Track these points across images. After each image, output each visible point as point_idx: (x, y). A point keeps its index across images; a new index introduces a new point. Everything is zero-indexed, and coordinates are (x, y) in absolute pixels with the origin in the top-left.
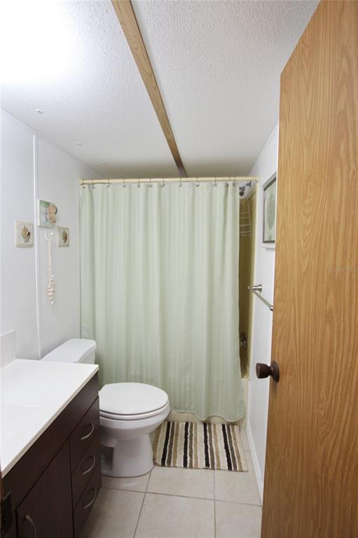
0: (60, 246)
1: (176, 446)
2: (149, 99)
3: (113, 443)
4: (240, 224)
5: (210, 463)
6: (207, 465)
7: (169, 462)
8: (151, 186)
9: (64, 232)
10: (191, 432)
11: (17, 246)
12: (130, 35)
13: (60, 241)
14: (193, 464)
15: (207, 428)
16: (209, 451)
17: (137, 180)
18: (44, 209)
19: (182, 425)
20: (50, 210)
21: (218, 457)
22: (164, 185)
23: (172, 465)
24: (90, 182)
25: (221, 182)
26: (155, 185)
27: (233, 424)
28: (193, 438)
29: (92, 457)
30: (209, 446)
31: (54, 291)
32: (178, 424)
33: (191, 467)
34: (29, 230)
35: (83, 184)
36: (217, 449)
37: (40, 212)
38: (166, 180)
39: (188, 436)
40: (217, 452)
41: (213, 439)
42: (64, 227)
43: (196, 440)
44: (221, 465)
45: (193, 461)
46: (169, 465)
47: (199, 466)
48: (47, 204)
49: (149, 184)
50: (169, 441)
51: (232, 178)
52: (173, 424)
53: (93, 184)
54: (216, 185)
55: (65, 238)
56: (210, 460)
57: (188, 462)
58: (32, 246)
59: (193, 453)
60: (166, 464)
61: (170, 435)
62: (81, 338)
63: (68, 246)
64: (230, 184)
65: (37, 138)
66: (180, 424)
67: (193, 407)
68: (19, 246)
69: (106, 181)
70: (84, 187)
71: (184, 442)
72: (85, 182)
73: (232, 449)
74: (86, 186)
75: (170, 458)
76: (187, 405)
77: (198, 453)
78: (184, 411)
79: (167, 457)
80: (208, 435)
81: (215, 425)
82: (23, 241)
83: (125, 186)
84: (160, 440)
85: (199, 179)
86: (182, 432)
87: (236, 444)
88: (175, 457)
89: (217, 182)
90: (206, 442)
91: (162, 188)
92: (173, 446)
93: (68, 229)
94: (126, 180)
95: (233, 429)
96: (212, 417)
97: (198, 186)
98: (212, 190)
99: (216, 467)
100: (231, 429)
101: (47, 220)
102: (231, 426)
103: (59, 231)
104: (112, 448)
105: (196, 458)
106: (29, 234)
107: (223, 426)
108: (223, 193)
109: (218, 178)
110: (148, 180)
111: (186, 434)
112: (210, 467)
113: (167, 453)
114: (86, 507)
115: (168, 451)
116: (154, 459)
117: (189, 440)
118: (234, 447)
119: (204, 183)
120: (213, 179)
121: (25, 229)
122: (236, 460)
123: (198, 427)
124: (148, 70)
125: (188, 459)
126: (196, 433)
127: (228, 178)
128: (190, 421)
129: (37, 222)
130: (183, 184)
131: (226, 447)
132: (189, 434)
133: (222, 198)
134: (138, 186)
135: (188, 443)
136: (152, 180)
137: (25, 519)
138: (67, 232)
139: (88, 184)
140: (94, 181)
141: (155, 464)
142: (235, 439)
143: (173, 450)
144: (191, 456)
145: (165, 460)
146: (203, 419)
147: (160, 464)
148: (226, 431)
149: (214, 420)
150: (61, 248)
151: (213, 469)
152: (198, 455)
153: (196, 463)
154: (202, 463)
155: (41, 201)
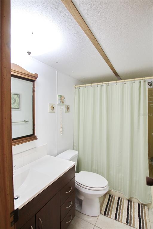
0: (65, 112)
1: (112, 208)
2: (96, 49)
3: (82, 198)
4: (149, 100)
5: (129, 222)
6: (127, 222)
7: (108, 214)
8: (103, 86)
9: (67, 107)
10: (121, 203)
11: (49, 113)
12: (82, 26)
13: (66, 110)
14: (120, 219)
15: (130, 203)
16: (129, 215)
17: (97, 84)
18: (59, 98)
19: (117, 198)
20: (62, 99)
21: (134, 220)
22: (109, 85)
23: (109, 216)
24: (78, 86)
25: (137, 81)
26: (105, 85)
27: (145, 205)
28: (122, 206)
29: (70, 202)
30: (129, 213)
31: (62, 130)
32: (114, 197)
33: (118, 220)
34: (54, 106)
35: (76, 87)
36: (134, 215)
37: (58, 99)
38: (109, 82)
39: (119, 204)
40: (134, 217)
41: (132, 210)
42: (67, 104)
43: (123, 207)
44: (135, 225)
45: (120, 218)
46: (107, 216)
47: (123, 222)
48: (61, 96)
49: (102, 85)
50: (109, 204)
51: (144, 78)
52: (112, 196)
53: (79, 87)
54: (134, 82)
55: (68, 109)
56: (129, 220)
57: (117, 218)
58: (54, 112)
59: (121, 214)
60: (106, 215)
61: (110, 201)
62: (73, 150)
63: (69, 112)
64: (142, 81)
65: (58, 72)
66: (116, 197)
67: (122, 190)
68: (50, 112)
69: (85, 85)
70: (76, 89)
71: (116, 207)
72: (76, 86)
73: (142, 218)
74: (77, 88)
75: (108, 213)
76: (119, 189)
77: (123, 214)
78: (118, 191)
79: (107, 212)
80: (130, 207)
81: (134, 203)
82: (51, 111)
83: (92, 87)
84: (104, 202)
85: (126, 80)
86: (116, 201)
87: (145, 216)
88: (111, 213)
89: (135, 81)
90: (128, 210)
91: (108, 86)
92: (111, 207)
93: (69, 105)
94: (92, 84)
95: (144, 208)
96: (132, 198)
97: (125, 84)
98: (132, 85)
99: (132, 225)
100: (143, 207)
101: (61, 102)
102: (143, 206)
103: (65, 106)
104: (82, 200)
105: (122, 217)
106: (53, 108)
107: (139, 204)
108: (138, 86)
109: (135, 79)
110: (102, 83)
111: (118, 203)
112: (129, 224)
113: (107, 210)
114: (67, 223)
115: (108, 209)
116: (101, 211)
117: (119, 206)
118: (144, 217)
119: (128, 82)
120: (133, 79)
121: (52, 106)
122: (145, 225)
123: (125, 201)
124: (93, 38)
125: (118, 216)
126: (123, 204)
127: (141, 78)
128: (121, 197)
129: (57, 103)
130: (118, 83)
131: (139, 216)
132: (120, 203)
133: (138, 88)
134: (97, 86)
135: (119, 208)
136: (103, 83)
137: (39, 220)
138: (68, 106)
139: (77, 87)
140: (80, 86)
141: (101, 213)
142: (145, 213)
143: (110, 209)
144: (119, 215)
145: (106, 213)
146: (128, 198)
147: (103, 214)
148: (140, 208)
149: (133, 200)
150: (66, 113)
151: (130, 225)
152: (123, 216)
153: (122, 220)
154: (124, 220)
155: (58, 95)
